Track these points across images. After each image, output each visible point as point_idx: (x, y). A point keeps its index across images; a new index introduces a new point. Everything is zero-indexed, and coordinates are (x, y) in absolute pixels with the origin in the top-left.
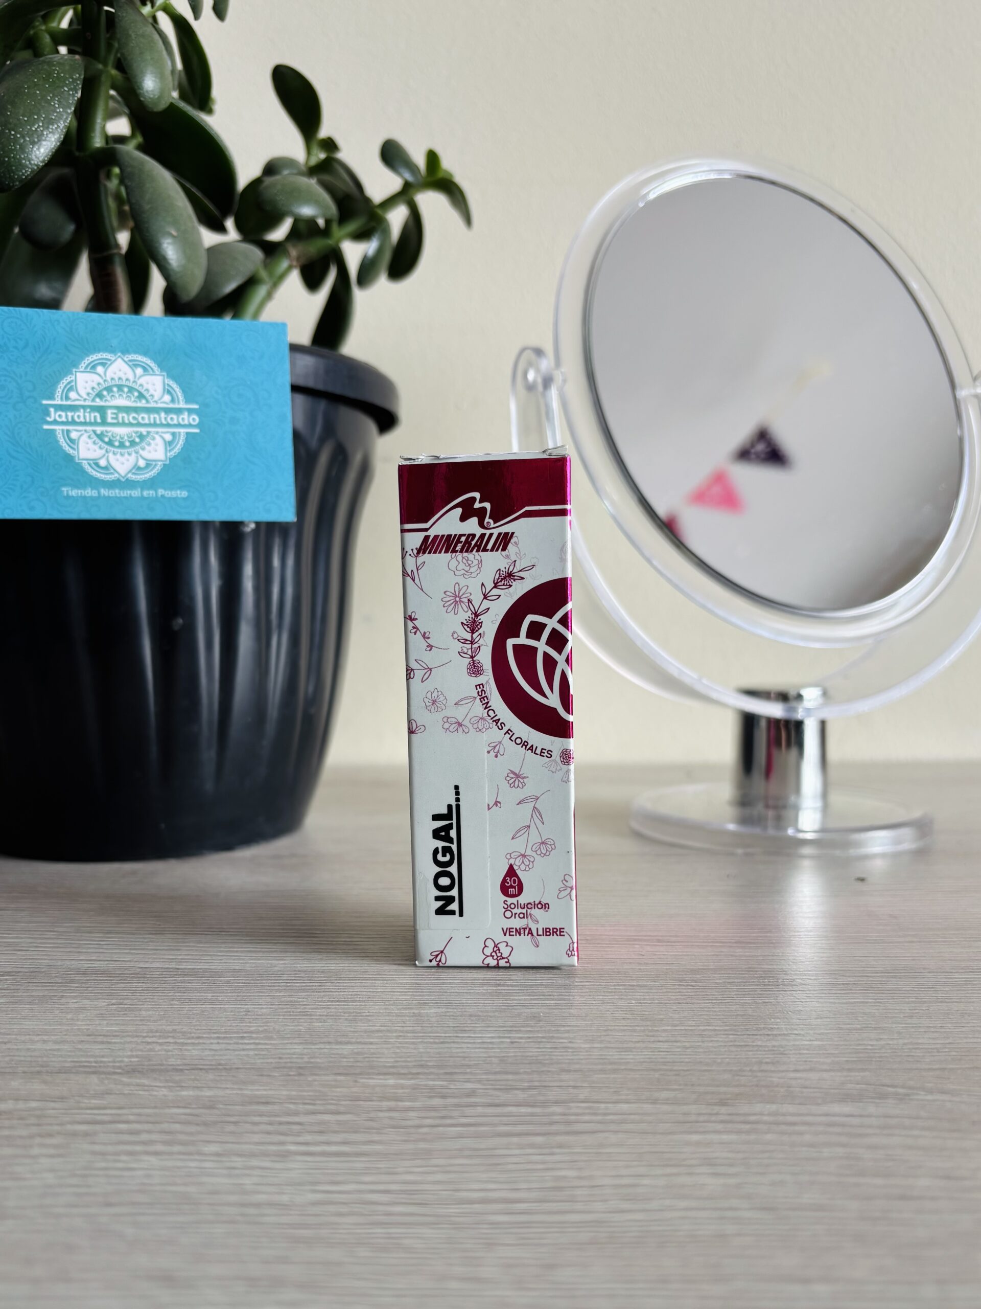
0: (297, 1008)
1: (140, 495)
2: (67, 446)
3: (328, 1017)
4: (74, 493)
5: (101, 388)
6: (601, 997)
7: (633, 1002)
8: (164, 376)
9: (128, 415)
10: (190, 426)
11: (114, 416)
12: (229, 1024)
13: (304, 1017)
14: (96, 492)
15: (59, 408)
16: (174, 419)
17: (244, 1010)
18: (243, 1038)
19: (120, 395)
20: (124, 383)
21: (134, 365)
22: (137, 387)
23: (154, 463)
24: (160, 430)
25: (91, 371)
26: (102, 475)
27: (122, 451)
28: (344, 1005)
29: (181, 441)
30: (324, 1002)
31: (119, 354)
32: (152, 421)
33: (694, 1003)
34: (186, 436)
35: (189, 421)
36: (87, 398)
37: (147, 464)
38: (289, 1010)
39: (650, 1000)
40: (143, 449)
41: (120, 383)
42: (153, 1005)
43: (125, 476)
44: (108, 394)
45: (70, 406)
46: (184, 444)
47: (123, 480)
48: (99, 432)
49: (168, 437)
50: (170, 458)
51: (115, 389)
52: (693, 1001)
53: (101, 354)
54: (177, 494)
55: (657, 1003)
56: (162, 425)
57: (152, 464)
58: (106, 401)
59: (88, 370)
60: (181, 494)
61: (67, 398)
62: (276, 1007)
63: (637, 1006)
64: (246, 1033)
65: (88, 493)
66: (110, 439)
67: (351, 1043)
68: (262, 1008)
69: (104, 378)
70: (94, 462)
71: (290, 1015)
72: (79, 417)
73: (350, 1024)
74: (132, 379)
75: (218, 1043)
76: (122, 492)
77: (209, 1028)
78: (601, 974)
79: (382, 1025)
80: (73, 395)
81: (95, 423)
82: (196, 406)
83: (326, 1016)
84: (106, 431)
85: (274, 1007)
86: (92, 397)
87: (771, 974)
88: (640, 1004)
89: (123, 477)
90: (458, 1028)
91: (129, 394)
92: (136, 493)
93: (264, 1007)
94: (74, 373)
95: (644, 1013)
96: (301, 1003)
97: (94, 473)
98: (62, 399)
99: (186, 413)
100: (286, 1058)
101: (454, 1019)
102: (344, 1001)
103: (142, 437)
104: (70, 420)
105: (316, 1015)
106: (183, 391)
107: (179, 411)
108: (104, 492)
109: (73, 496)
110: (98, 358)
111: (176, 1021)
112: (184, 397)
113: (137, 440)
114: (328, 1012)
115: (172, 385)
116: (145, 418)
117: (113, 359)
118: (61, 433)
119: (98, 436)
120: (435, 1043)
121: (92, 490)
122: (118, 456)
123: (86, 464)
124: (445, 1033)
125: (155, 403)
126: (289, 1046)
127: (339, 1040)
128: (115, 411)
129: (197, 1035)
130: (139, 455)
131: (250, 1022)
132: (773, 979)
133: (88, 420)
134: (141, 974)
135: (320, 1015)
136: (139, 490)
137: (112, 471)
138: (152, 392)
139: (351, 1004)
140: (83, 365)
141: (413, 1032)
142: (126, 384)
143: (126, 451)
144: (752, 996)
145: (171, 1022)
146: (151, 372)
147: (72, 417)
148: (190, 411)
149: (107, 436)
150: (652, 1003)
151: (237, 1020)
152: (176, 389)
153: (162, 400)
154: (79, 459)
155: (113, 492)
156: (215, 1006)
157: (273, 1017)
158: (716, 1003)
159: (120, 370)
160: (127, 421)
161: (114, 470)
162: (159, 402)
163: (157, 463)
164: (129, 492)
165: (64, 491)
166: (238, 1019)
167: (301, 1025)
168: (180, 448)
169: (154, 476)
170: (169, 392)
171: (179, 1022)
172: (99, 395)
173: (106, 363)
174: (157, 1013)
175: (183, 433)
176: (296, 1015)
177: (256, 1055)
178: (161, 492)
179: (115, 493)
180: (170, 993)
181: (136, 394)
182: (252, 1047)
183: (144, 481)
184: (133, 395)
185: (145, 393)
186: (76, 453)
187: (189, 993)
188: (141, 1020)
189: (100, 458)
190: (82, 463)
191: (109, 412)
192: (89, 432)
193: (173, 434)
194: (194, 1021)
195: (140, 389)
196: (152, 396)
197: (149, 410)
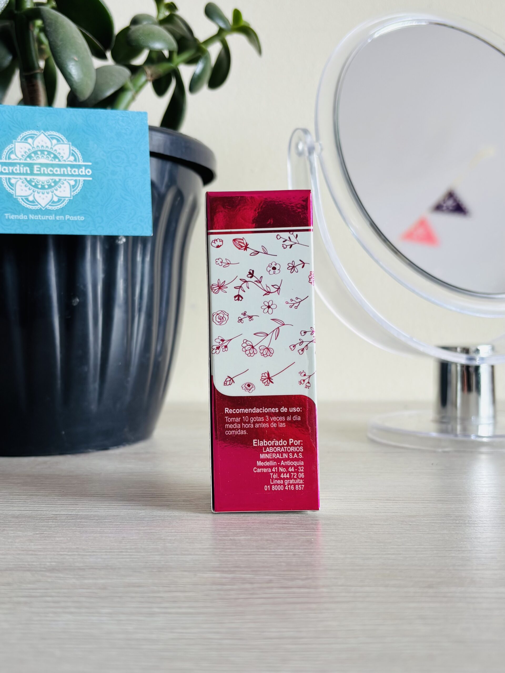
1: (54, 219)
2: (8, 188)
4: (13, 217)
5: (31, 152)
8: (69, 144)
9: (47, 169)
10: (86, 176)
11: (39, 169)
14: (26, 216)
15: (4, 164)
16: (76, 171)
18: (122, 552)
19: (43, 156)
20: (45, 149)
21: (51, 138)
22: (53, 152)
23: (63, 199)
24: (67, 178)
25: (25, 141)
26: (30, 206)
27: (43, 191)
28: (185, 534)
29: (80, 185)
30: (172, 532)
31: (42, 131)
32: (62, 173)
34: (83, 182)
35: (85, 173)
36: (22, 158)
37: (59, 199)
40: (56, 190)
41: (42, 149)
43: (45, 206)
44: (35, 156)
45: (11, 163)
46: (82, 187)
47: (44, 209)
48: (28, 179)
49: (72, 183)
50: (73, 196)
51: (39, 153)
53: (31, 131)
54: (77, 218)
56: (68, 175)
57: (62, 199)
58: (33, 160)
59: (23, 141)
60: (80, 218)
61: (9, 158)
62: (142, 535)
65: (21, 217)
66: (35, 183)
69: (33, 146)
70: (25, 198)
71: (151, 540)
72: (16, 170)
74: (50, 146)
75: (106, 555)
76: (42, 217)
80: (13, 156)
81: (27, 174)
82: (90, 164)
83: (174, 540)
84: (33, 179)
86: (25, 157)
89: (43, 208)
91: (48, 156)
92: (52, 218)
93: (134, 535)
94: (14, 143)
96: (158, 533)
97: (25, 205)
98: (6, 159)
99: (84, 168)
102: (185, 532)
103: (56, 183)
104: (11, 171)
105: (168, 540)
106: (81, 153)
107: (79, 167)
108: (32, 217)
109: (11, 219)
110: (29, 133)
112: (83, 158)
113: (53, 184)
114: (175, 538)
115: (75, 150)
116: (58, 171)
117: (38, 134)
118: (5, 180)
119: (28, 181)
121: (24, 215)
122: (41, 194)
123: (20, 199)
125: (64, 161)
128: (39, 166)
130: (53, 194)
131: (126, 544)
133: (22, 172)
136: (54, 215)
137: (37, 203)
138: (62, 154)
139: (190, 534)
140: (19, 139)
142: (46, 150)
143: (46, 191)
145: (75, 544)
146: (62, 142)
147: (12, 170)
148: (86, 167)
149: (34, 182)
151: (118, 542)
152: (77, 152)
153: (69, 159)
154: (16, 196)
155: (37, 217)
156: (103, 535)
157: (140, 541)
159: (42, 141)
160: (46, 173)
161: (38, 202)
162: (67, 160)
163: (65, 198)
164: (47, 217)
165: (6, 216)
167: (158, 546)
168: (80, 189)
169: (63, 207)
170: (73, 155)
171: (81, 544)
172: (29, 157)
173: (34, 137)
174: (66, 539)
175: (82, 180)
176: (155, 540)
177: (131, 561)
178: (68, 217)
179: (38, 217)
180: (73, 528)
181: (52, 156)
182: (128, 557)
183: (57, 209)
184: (51, 157)
185: (58, 155)
186: (14, 192)
187: (86, 527)
189: (29, 196)
190: (17, 198)
191: (35, 166)
192: (23, 179)
193: (76, 181)
195: (55, 152)
196: (62, 157)
197: (60, 166)
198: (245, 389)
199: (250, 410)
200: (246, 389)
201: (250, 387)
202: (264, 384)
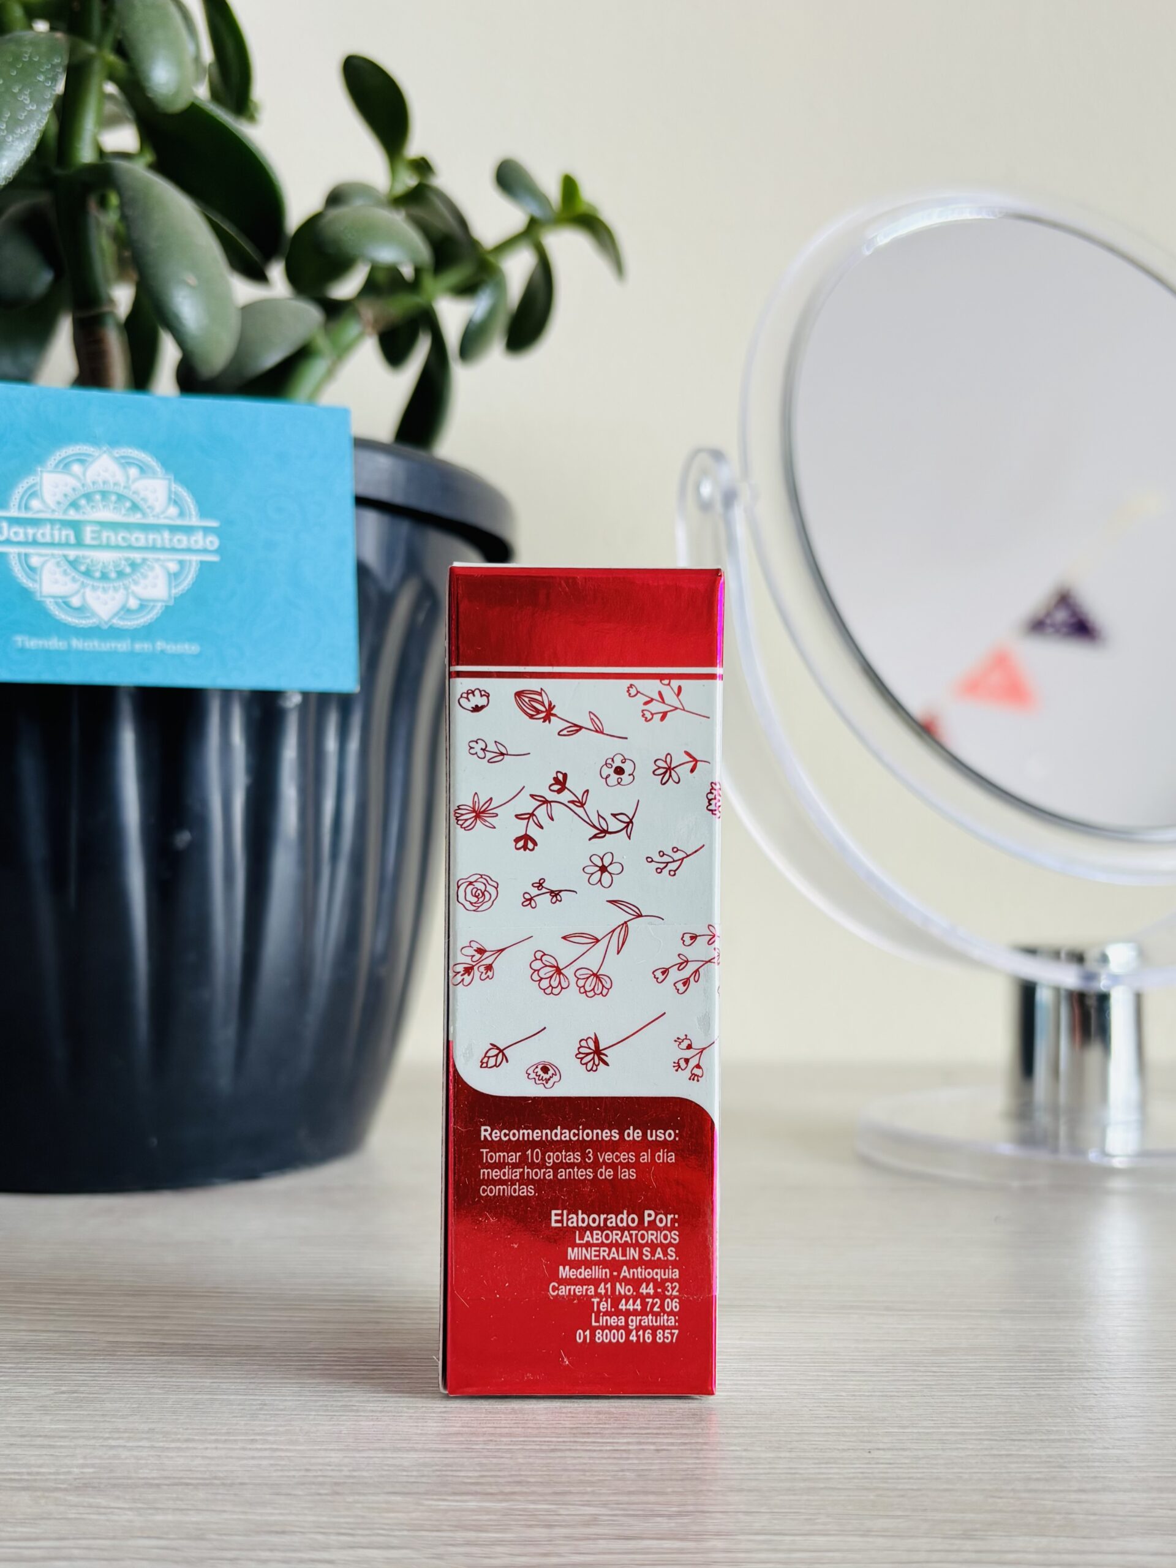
0: (338, 1401)
1: (129, 649)
2: (24, 577)
3: (383, 1414)
4: (32, 644)
5: (79, 494)
6: (796, 1387)
7: (843, 1394)
8: (169, 479)
9: (116, 534)
10: (206, 551)
11: (95, 535)
12: (235, 1422)
13: (347, 1414)
14: (65, 643)
16: (183, 540)
17: (259, 1402)
18: (253, 1441)
19: (105, 506)
20: (111, 489)
21: (126, 463)
22: (129, 495)
23: (151, 603)
24: (161, 556)
25: (64, 470)
26: (74, 620)
27: (105, 585)
29: (192, 572)
31: (105, 447)
32: (150, 544)
33: (934, 1395)
34: (198, 566)
35: (204, 544)
36: (57, 508)
37: (141, 605)
38: (327, 1403)
39: (869, 1392)
40: (136, 583)
41: (105, 489)
42: (123, 1394)
43: (108, 621)
44: (88, 503)
45: (31, 519)
46: (196, 577)
47: (105, 627)
48: (71, 558)
49: (173, 567)
50: (175, 598)
51: (98, 497)
52: (933, 1393)
53: (79, 446)
54: (184, 648)
55: (879, 1396)
56: (165, 549)
57: (148, 605)
58: (84, 513)
59: (60, 469)
60: (190, 649)
61: (27, 508)
63: (848, 1399)
64: (259, 1434)
65: (53, 645)
66: (87, 568)
67: (416, 1450)
68: (286, 1400)
69: (84, 481)
70: (64, 600)
72: (43, 535)
73: (416, 1424)
74: (124, 483)
76: (103, 644)
77: (204, 1426)
78: (798, 1355)
79: (463, 1425)
80: (36, 504)
81: (67, 545)
82: (215, 524)
84: (83, 557)
85: (303, 1398)
86: (64, 507)
87: (1051, 1355)
88: (854, 1398)
89: (105, 623)
90: (579, 1431)
91: (118, 505)
92: (123, 646)
94: (39, 472)
95: (858, 1409)
97: (62, 616)
98: (19, 509)
99: (201, 533)
100: (316, 1470)
101: (573, 1417)
103: (134, 566)
104: (30, 539)
106: (196, 501)
107: (190, 530)
108: (76, 644)
109: (30, 649)
110: (75, 452)
111: (155, 1417)
113: (128, 570)
115: (181, 493)
116: (140, 538)
117: (96, 454)
119: (70, 563)
120: (541, 1450)
121: (58, 640)
122: (99, 593)
123: (52, 603)
124: (559, 1437)
125: (155, 518)
126: (323, 1454)
127: (398, 1446)
128: (97, 528)
129: (186, 1437)
130: (129, 592)
132: (1054, 1363)
133: (56, 540)
134: (108, 1351)
135: (373, 1411)
136: (129, 641)
137: (89, 614)
138: (151, 502)
140: (51, 462)
141: (510, 1435)
142: (115, 490)
143: (111, 585)
144: (1023, 1386)
145: (148, 1419)
146: (151, 474)
147: (34, 535)
148: (207, 530)
149: (83, 563)
150: (871, 1396)
151: (246, 1417)
152: (186, 498)
153: (166, 514)
154: (41, 596)
155: (90, 644)
156: (215, 1397)
157: (299, 1413)
158: (967, 1395)
159: (106, 471)
160: (113, 543)
161: (93, 612)
162: (162, 516)
163: (155, 603)
164: (113, 644)
165: (15, 640)
166: (248, 1416)
167: (343, 1425)
168: (191, 583)
169: (151, 623)
170: (176, 503)
171: (161, 1419)
172: (75, 505)
173: (86, 460)
174: (128, 1405)
175: (196, 561)
176: (337, 1411)
177: (271, 1465)
178: (161, 646)
179: (94, 646)
180: (149, 1377)
181: (128, 504)
182: (267, 1453)
183: (136, 628)
184: (124, 506)
185: (141, 503)
186: (37, 587)
187: (178, 1377)
188: (103, 1415)
189: (73, 595)
190: (45, 601)
191: (88, 528)
192: (57, 557)
193: (181, 563)
194: (182, 1417)
195: (134, 497)
196: (151, 507)
198: (535, 1079)
199: (547, 1134)
200: (537, 1078)
201: (547, 1074)
202: (585, 1066)
